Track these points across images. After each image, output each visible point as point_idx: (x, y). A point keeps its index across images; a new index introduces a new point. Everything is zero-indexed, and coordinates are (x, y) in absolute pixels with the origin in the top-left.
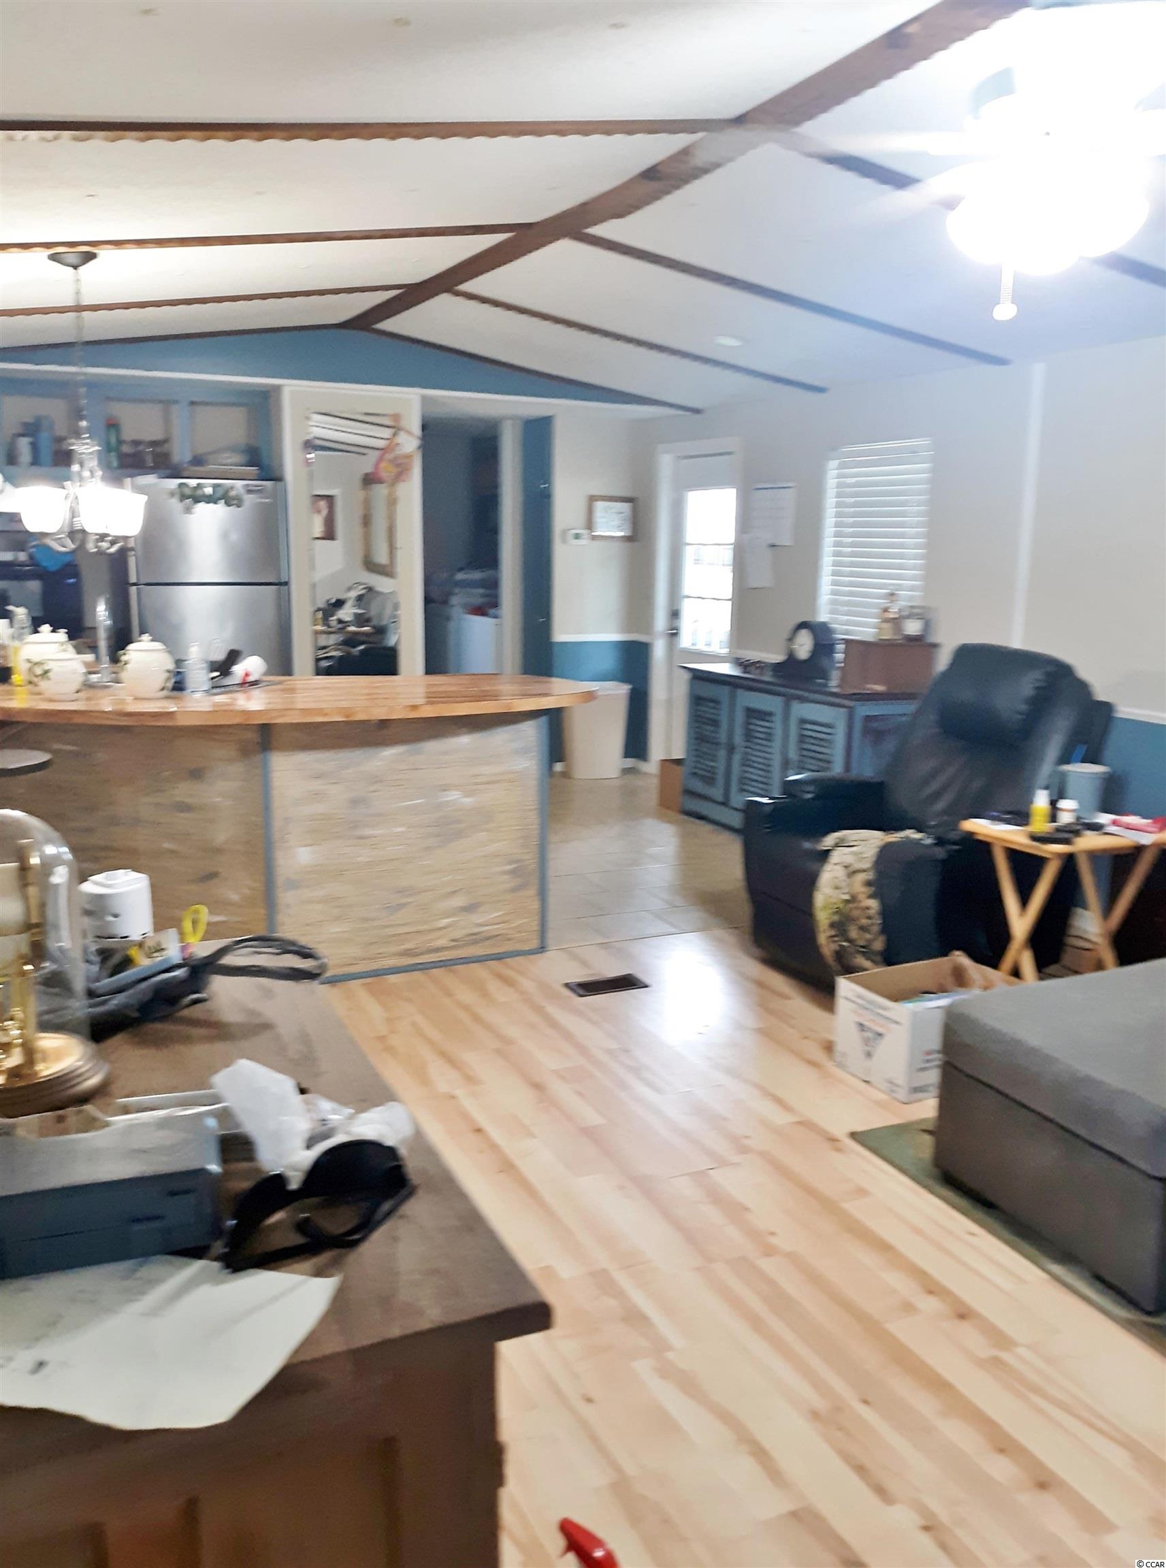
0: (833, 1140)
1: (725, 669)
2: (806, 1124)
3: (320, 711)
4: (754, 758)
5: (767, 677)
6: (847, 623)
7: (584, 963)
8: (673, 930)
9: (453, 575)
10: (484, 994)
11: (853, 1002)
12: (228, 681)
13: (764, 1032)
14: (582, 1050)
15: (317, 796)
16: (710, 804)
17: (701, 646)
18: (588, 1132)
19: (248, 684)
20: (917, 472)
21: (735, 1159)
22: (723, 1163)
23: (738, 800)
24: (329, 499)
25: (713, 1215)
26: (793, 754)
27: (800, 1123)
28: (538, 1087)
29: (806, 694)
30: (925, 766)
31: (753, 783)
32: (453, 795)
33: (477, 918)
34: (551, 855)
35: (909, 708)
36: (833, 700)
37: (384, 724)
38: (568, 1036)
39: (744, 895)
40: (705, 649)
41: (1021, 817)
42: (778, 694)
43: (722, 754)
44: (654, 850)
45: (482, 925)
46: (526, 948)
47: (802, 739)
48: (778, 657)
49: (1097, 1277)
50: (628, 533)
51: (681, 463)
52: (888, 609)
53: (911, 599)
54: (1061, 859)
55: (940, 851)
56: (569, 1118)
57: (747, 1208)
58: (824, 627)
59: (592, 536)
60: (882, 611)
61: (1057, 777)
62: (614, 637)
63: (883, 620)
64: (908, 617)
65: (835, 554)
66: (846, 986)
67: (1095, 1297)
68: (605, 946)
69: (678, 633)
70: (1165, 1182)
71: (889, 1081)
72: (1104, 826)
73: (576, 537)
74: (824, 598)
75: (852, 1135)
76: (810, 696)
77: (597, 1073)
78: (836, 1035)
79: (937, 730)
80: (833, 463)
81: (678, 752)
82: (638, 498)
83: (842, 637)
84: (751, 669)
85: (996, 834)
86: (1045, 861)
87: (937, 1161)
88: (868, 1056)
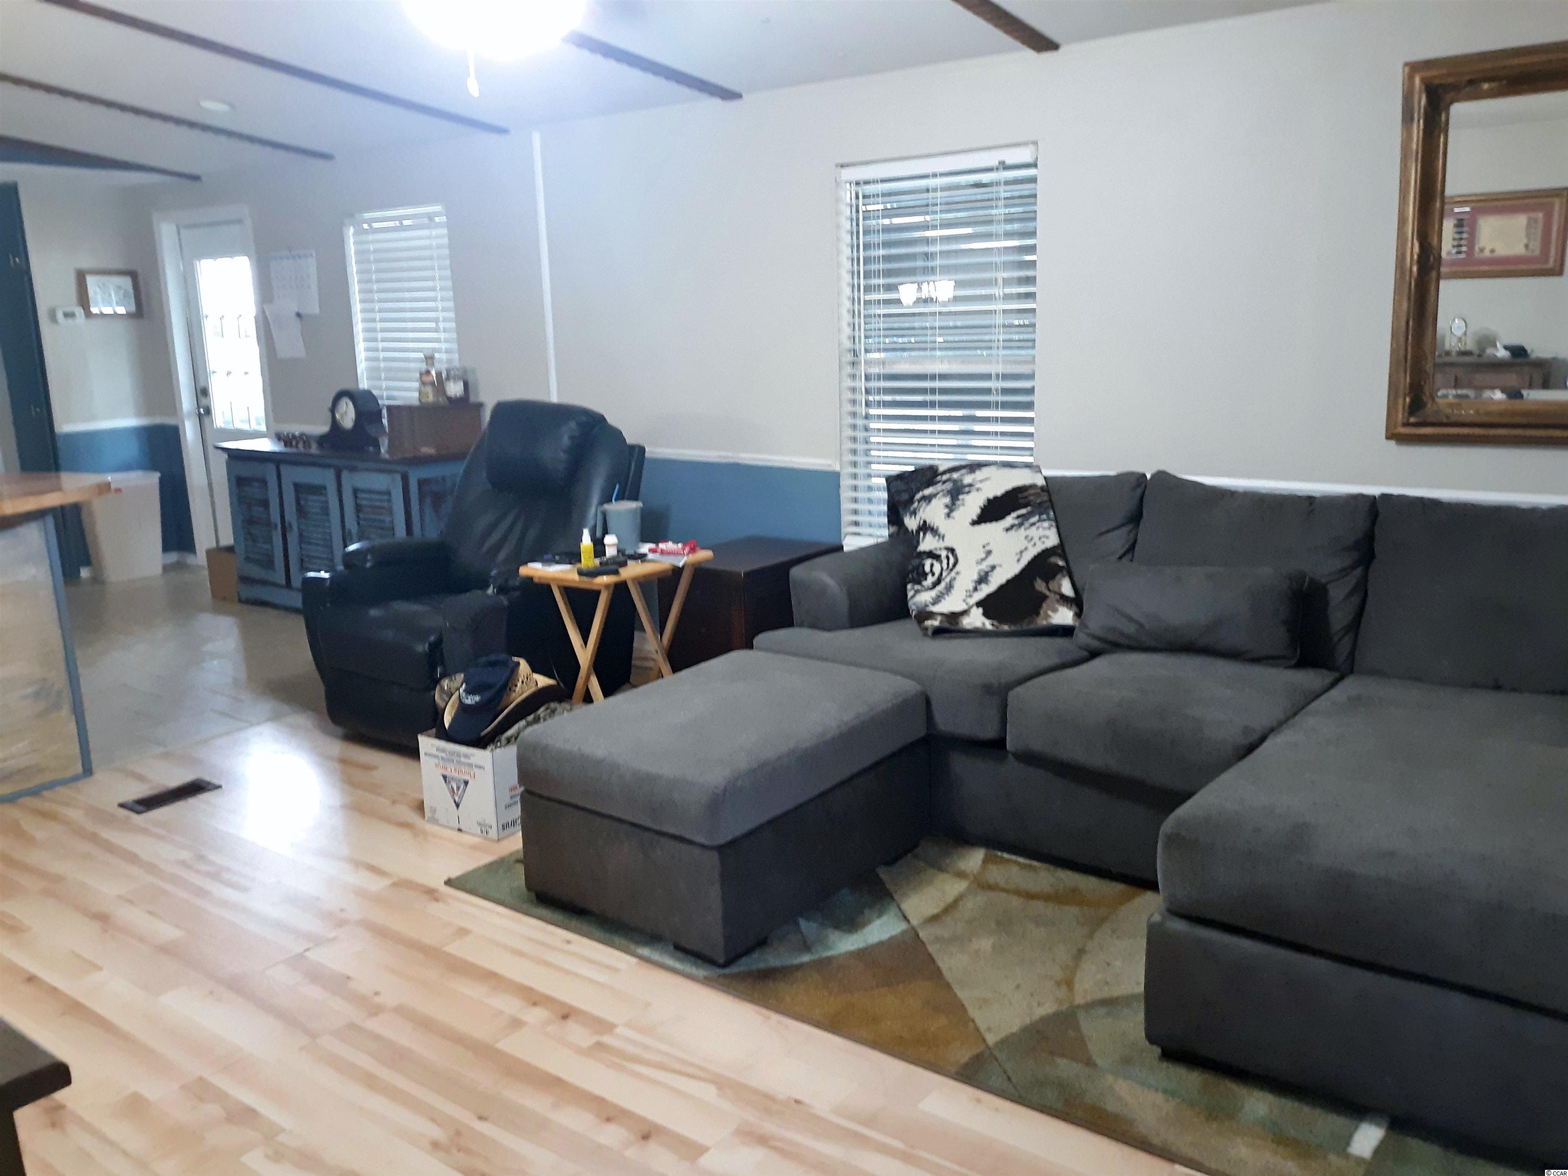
0: (431, 894)
1: (266, 445)
2: (402, 884)
4: (311, 535)
5: (314, 449)
6: (388, 389)
7: (141, 778)
8: (242, 725)
11: (436, 757)
13: (352, 807)
14: (151, 868)
16: (274, 589)
17: (237, 425)
18: (167, 950)
20: (439, 236)
21: (332, 936)
22: (318, 941)
23: (298, 579)
25: (314, 992)
26: (351, 524)
27: (395, 884)
28: (103, 919)
29: (357, 463)
30: (482, 523)
31: (314, 560)
35: (457, 470)
36: (385, 467)
38: (132, 858)
39: (317, 675)
40: (245, 427)
41: (573, 557)
42: (329, 466)
43: (277, 534)
44: (209, 647)
46: (69, 774)
47: (358, 509)
48: (323, 429)
49: (678, 948)
50: (133, 308)
51: (184, 232)
52: (428, 372)
53: (449, 361)
54: (611, 589)
55: (502, 597)
56: (141, 940)
57: (348, 978)
58: (368, 394)
59: (88, 314)
60: (421, 374)
61: (599, 514)
62: (129, 421)
63: (423, 383)
64: (448, 378)
65: (364, 320)
66: (427, 743)
67: (678, 965)
68: (167, 756)
69: (208, 411)
70: (720, 849)
71: (480, 824)
72: (645, 555)
73: (69, 315)
74: (362, 366)
75: (449, 882)
76: (360, 465)
77: (168, 887)
78: (425, 790)
79: (489, 486)
80: (352, 230)
81: (227, 539)
82: (140, 270)
83: (387, 402)
84: (294, 443)
85: (550, 575)
86: (597, 594)
87: (529, 885)
88: (458, 805)
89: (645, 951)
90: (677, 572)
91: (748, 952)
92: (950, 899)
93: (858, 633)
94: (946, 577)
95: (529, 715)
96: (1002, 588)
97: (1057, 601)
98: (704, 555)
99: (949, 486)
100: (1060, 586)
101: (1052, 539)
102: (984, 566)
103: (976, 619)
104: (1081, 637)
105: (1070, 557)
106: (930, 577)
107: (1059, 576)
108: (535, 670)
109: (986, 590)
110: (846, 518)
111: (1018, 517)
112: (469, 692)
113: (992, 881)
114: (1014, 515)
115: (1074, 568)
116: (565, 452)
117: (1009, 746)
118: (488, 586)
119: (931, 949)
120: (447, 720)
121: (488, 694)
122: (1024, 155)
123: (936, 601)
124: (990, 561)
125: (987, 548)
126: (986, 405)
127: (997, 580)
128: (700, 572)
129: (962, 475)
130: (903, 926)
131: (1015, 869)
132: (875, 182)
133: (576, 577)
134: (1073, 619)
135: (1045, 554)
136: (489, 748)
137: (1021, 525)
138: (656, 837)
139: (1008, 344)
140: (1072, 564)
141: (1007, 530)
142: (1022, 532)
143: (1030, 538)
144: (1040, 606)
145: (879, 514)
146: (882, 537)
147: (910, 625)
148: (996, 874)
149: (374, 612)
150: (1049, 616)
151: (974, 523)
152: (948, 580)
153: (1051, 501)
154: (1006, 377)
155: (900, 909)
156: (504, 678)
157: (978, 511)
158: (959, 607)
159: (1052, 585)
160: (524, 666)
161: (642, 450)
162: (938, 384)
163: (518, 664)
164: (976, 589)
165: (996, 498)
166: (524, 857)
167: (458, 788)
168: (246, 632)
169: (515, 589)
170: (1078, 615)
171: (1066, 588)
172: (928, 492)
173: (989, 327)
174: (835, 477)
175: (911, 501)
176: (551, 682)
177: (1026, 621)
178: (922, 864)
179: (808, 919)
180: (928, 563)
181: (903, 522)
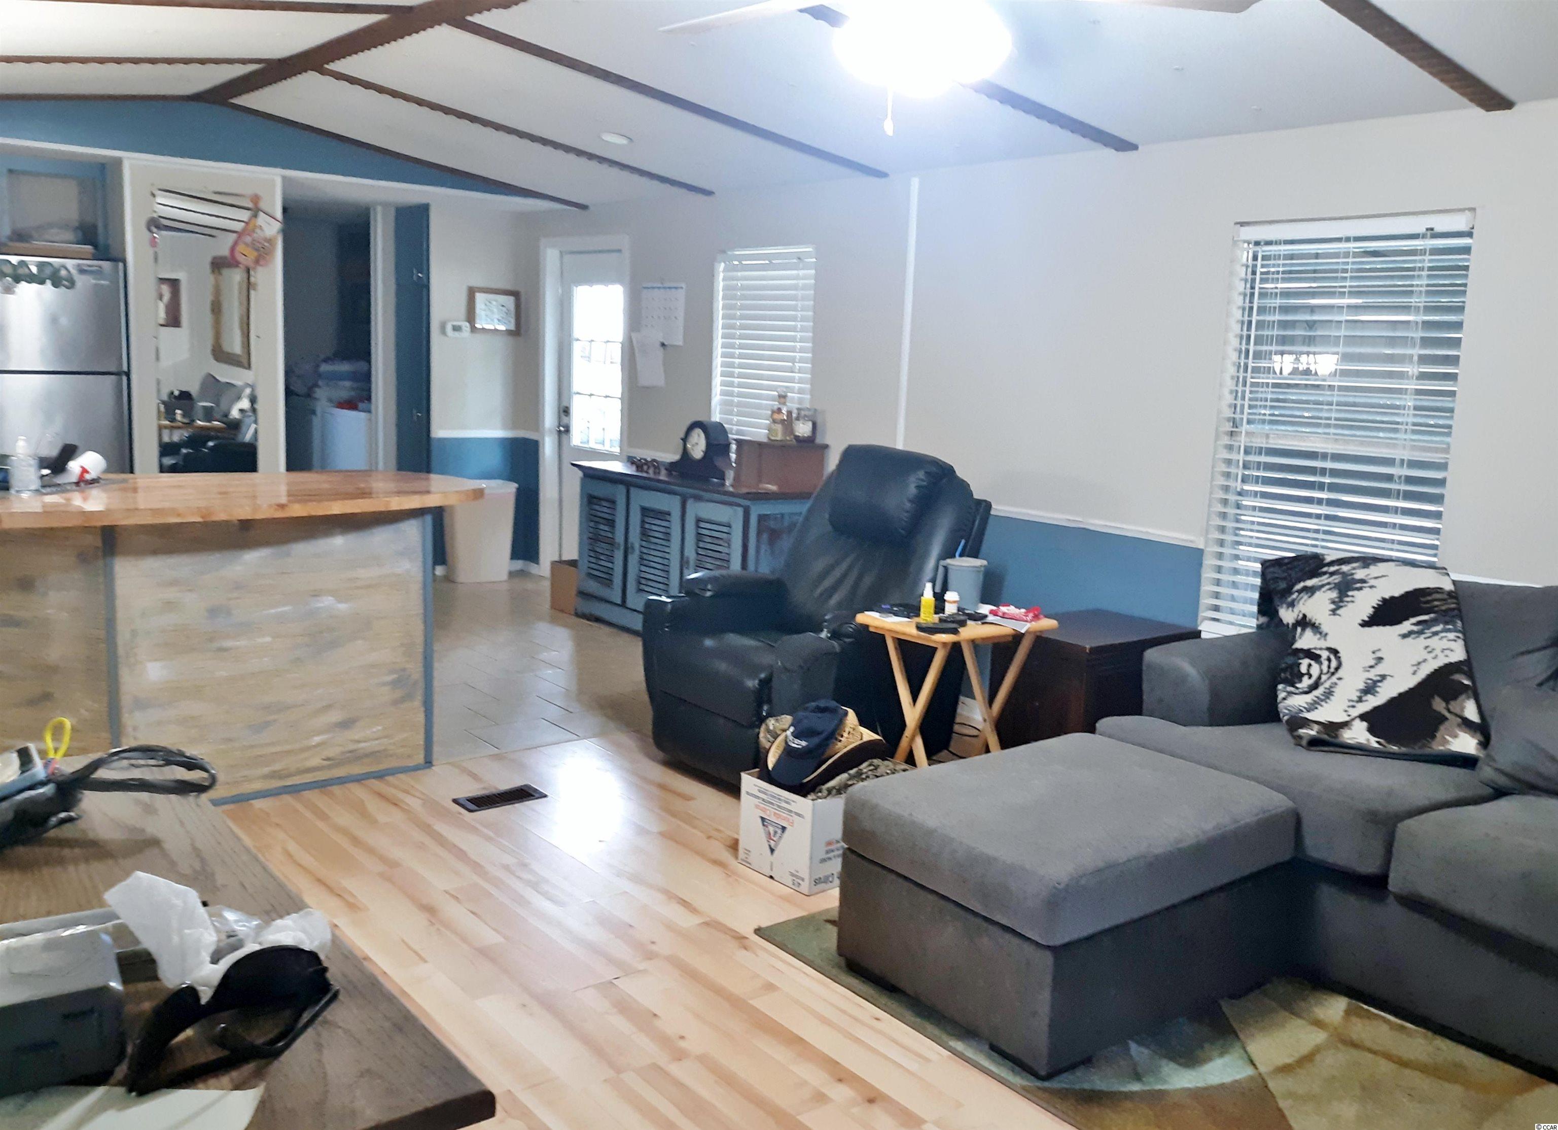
0: (740, 939)
1: (617, 467)
2: (712, 925)
3: (174, 512)
4: (651, 558)
5: (663, 476)
6: (739, 423)
7: (475, 777)
8: (570, 736)
9: (318, 366)
10: (363, 813)
11: (758, 797)
12: (61, 479)
13: (667, 836)
14: (477, 867)
15: (170, 606)
16: (609, 606)
17: (593, 445)
18: (485, 953)
19: (84, 482)
20: (805, 276)
21: (641, 966)
22: (628, 971)
23: (636, 601)
24: (174, 284)
25: (621, 1024)
26: (690, 552)
27: (706, 924)
28: (430, 910)
29: (702, 493)
30: (819, 565)
31: (650, 583)
32: (327, 601)
33: (355, 733)
34: (436, 665)
35: (803, 508)
36: (729, 499)
37: (246, 525)
38: (461, 854)
39: (646, 698)
40: (599, 447)
41: (912, 609)
42: (674, 493)
43: (619, 556)
44: (544, 655)
45: (359, 742)
46: (411, 763)
47: (699, 537)
48: (673, 457)
49: (994, 1048)
50: (512, 327)
51: (567, 258)
52: (779, 411)
53: (800, 401)
54: (949, 647)
55: (835, 643)
56: (464, 939)
57: (655, 1015)
58: (720, 427)
59: (473, 329)
60: (773, 412)
61: (941, 570)
62: (499, 433)
63: (774, 421)
64: (798, 419)
65: (724, 355)
66: (749, 782)
67: (993, 1068)
68: (498, 757)
69: (567, 430)
70: (1054, 950)
71: (792, 875)
72: (986, 616)
73: (457, 329)
74: (716, 399)
75: (758, 931)
76: (707, 495)
77: (493, 891)
78: (741, 832)
79: (829, 528)
80: (723, 265)
81: (571, 552)
82: (522, 291)
83: (735, 437)
84: (645, 467)
85: (888, 626)
86: (934, 650)
87: (841, 951)
88: (772, 850)
89: (959, 1046)
90: (1018, 638)
91: (1072, 1067)
92: (1305, 1050)
93: (1218, 731)
94: (1325, 681)
95: (851, 769)
96: (1392, 702)
97: (1459, 725)
98: (1047, 624)
99: (1336, 579)
100: (1463, 708)
101: (1458, 654)
102: (1373, 674)
103: (1359, 734)
104: (1486, 772)
105: (1477, 675)
106: (1305, 678)
107: (1463, 696)
108: (862, 723)
109: (1372, 702)
110: (1206, 601)
111: (1419, 623)
112: (796, 735)
113: (1355, 1037)
114: (1414, 620)
115: (1480, 690)
116: (910, 501)
117: (1391, 887)
118: (822, 631)
119: (1282, 1104)
120: (771, 761)
121: (816, 740)
122: (1459, 223)
123: (1312, 707)
124: (1380, 670)
125: (1379, 654)
126: (1386, 493)
127: (1386, 693)
128: (1041, 641)
129: (1354, 569)
130: (1249, 1071)
131: (1385, 1028)
132: (1278, 243)
133: (914, 631)
134: (1477, 749)
135: (1449, 669)
136: (810, 797)
137: (1420, 633)
138: (985, 925)
139: (1419, 429)
140: (1479, 685)
141: (1404, 636)
142: (1421, 641)
143: (1429, 649)
144: (1436, 729)
145: (1246, 601)
146: (1251, 627)
147: (1278, 731)
148: (1362, 1030)
149: (709, 643)
150: (1447, 742)
151: (1365, 624)
152: (1327, 685)
153: (1459, 610)
154: (1413, 464)
155: (1246, 1052)
156: (832, 726)
157: (1371, 611)
158: (1339, 717)
159: (1453, 706)
160: (852, 718)
161: (988, 505)
162: (1329, 465)
163: (846, 713)
164: (1360, 700)
165: (1392, 598)
166: (840, 917)
167: (776, 832)
168: (580, 645)
169: (848, 636)
170: (1485, 743)
171: (1471, 711)
172: (1310, 583)
173: (1398, 407)
174: (1197, 555)
175: (1288, 591)
176: (876, 737)
177: (1420, 744)
178: (1274, 1004)
179: (1140, 1043)
180: (1304, 663)
181: (1277, 612)
